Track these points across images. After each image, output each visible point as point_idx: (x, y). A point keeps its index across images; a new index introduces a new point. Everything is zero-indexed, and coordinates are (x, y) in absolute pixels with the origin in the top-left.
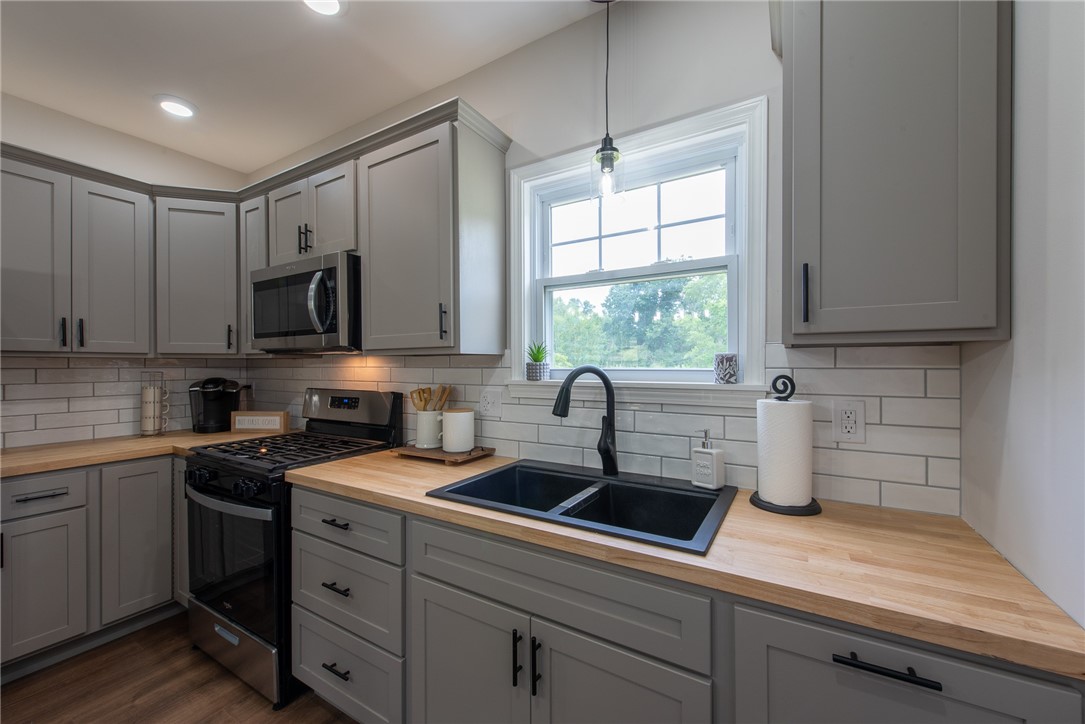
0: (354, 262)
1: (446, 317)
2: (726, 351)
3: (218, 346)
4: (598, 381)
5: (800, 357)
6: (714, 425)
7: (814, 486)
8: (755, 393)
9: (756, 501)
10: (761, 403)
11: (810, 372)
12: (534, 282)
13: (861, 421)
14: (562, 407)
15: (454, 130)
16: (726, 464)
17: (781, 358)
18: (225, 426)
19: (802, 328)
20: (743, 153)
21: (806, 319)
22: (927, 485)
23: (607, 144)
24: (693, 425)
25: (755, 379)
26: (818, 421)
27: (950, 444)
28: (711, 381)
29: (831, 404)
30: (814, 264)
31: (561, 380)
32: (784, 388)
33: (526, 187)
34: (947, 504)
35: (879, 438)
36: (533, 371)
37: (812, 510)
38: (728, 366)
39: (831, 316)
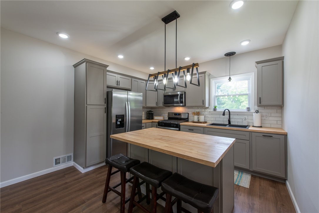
0: (185, 93)
1: (203, 102)
2: (248, 107)
3: (154, 105)
4: (228, 111)
5: (259, 108)
6: (246, 117)
7: (261, 125)
8: (253, 113)
9: (253, 126)
10: (254, 114)
11: (261, 110)
12: (214, 96)
13: (268, 116)
14: (224, 114)
15: (205, 75)
16: (248, 122)
17: (257, 108)
18: (152, 119)
19: (260, 104)
20: (251, 79)
21: (260, 103)
22: (277, 124)
23: (230, 78)
24: (243, 117)
25: (253, 111)
26: (262, 116)
27: (280, 119)
28: (246, 111)
29: (264, 114)
30: (261, 97)
31: (223, 111)
32: (257, 112)
33: (213, 81)
34: (280, 127)
35: (271, 118)
36: (215, 109)
37: (261, 127)
38: (248, 109)
39: (263, 103)
